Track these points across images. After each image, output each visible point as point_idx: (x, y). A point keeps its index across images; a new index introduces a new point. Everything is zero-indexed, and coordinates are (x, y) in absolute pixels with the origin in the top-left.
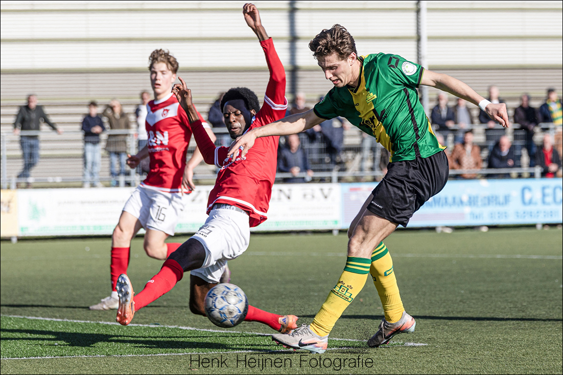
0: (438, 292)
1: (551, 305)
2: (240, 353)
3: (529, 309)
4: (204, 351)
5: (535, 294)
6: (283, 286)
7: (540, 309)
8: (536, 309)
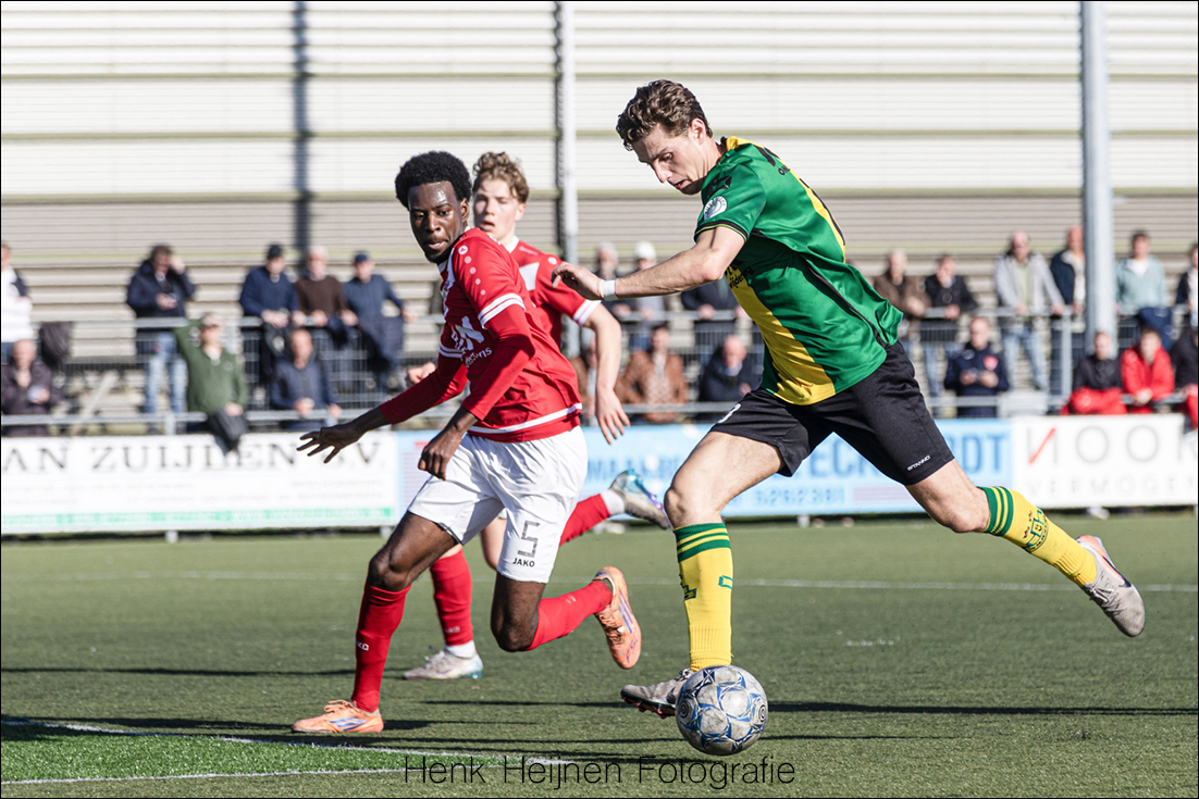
0: (595, 656)
1: (827, 683)
2: (191, 779)
3: (782, 691)
4: (117, 774)
5: (794, 659)
6: (278, 643)
7: (806, 691)
8: (797, 691)
